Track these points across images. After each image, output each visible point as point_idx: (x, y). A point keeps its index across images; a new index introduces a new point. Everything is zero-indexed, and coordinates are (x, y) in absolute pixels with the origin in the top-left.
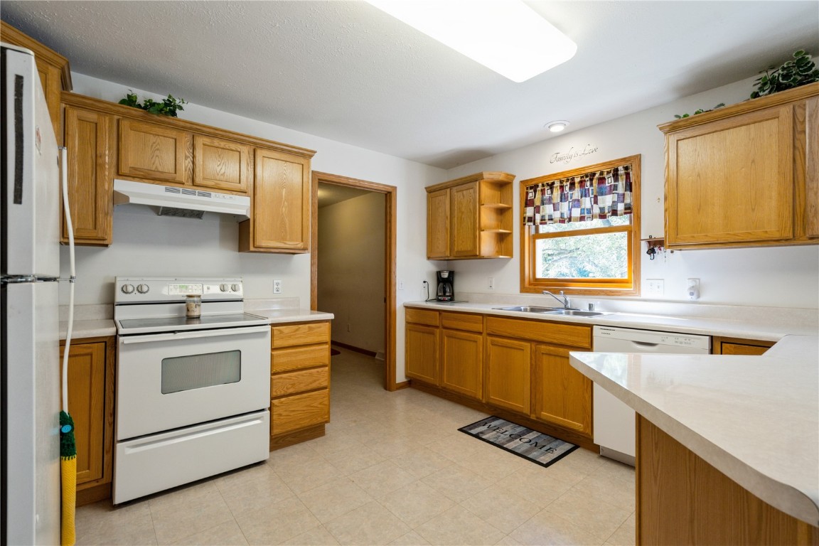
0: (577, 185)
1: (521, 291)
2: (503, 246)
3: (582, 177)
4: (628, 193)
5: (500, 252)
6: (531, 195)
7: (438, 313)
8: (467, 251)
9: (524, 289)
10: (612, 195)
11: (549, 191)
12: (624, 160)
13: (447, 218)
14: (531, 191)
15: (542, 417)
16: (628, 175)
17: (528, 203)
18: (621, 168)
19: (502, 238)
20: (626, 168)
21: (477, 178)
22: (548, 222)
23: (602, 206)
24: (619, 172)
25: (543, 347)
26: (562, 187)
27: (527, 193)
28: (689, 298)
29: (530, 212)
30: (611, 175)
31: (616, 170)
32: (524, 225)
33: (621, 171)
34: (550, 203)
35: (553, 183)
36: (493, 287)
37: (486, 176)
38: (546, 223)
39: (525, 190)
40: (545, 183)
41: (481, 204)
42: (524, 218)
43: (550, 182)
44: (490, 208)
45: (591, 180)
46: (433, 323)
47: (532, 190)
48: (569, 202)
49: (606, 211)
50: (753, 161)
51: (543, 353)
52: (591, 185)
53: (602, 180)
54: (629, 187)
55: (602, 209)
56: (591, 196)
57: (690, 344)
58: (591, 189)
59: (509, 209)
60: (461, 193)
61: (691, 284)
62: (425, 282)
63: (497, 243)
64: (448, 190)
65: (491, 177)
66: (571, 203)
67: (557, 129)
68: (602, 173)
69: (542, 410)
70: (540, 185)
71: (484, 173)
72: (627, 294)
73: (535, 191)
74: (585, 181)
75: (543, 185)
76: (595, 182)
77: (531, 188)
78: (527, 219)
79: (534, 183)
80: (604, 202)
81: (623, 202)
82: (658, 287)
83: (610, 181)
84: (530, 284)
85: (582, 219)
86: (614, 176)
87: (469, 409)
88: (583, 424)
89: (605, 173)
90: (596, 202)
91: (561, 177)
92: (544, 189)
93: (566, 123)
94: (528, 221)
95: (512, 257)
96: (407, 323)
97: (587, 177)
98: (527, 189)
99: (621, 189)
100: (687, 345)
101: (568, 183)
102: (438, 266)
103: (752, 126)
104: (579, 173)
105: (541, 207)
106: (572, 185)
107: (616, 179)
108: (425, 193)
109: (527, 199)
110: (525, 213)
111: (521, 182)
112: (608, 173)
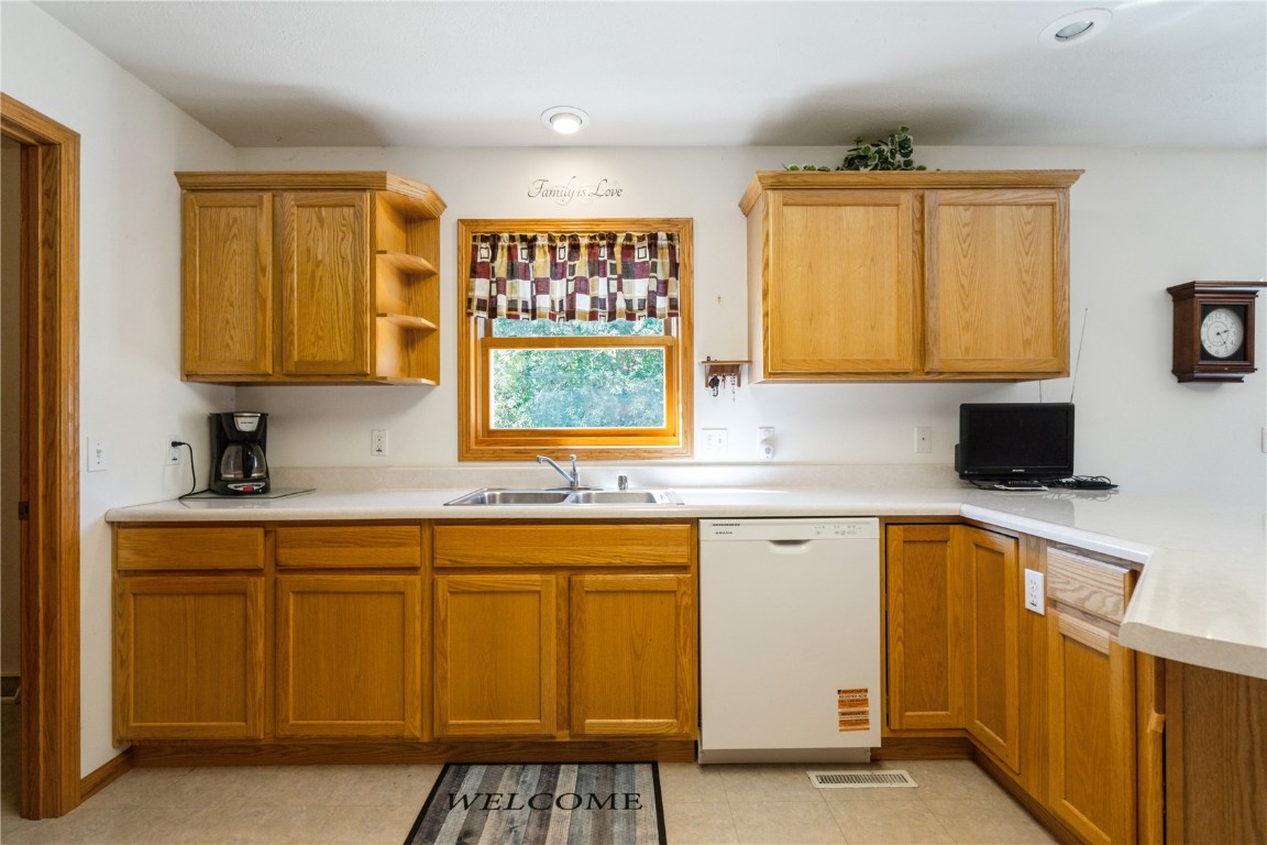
0: (584, 251)
1: (462, 458)
2: (413, 356)
3: (593, 238)
4: (672, 279)
5: (407, 369)
6: (484, 253)
7: (260, 532)
8: (335, 363)
9: (465, 454)
10: (647, 279)
11: (525, 252)
12: (668, 221)
13: (263, 270)
14: (484, 245)
15: (588, 731)
16: (672, 248)
17: (477, 270)
18: (662, 235)
19: (413, 338)
20: (670, 237)
21: (370, 184)
22: (523, 315)
23: (628, 297)
24: (659, 242)
25: (589, 578)
26: (553, 249)
27: (475, 249)
28: (763, 456)
29: (481, 288)
30: (646, 243)
31: (653, 237)
32: (470, 314)
33: (662, 241)
34: (526, 277)
35: (535, 239)
36: (387, 450)
37: (393, 184)
38: (517, 317)
39: (471, 242)
40: (517, 234)
41: (375, 251)
42: (470, 301)
43: (530, 235)
44: (391, 263)
45: (611, 246)
46: (244, 562)
47: (488, 245)
48: (568, 281)
49: (636, 307)
50: (872, 260)
51: (587, 592)
52: (611, 255)
53: (628, 250)
54: (675, 269)
55: (629, 303)
56: (609, 275)
57: (855, 533)
58: (609, 262)
59: (431, 275)
60: (311, 212)
61: (763, 435)
62: (175, 444)
63: (402, 349)
64: (267, 197)
65: (404, 190)
66: (571, 284)
67: (566, 127)
68: (629, 238)
69: (586, 716)
70: (505, 236)
71: (389, 176)
72: (673, 454)
73: (494, 248)
74: (598, 245)
75: (512, 238)
76: (617, 250)
77: (484, 239)
78: (475, 303)
79: (492, 229)
80: (630, 291)
81: (665, 294)
82: (720, 441)
83: (641, 255)
84: (478, 443)
85: (593, 316)
86: (650, 246)
87: (372, 771)
88: (676, 717)
89: (635, 239)
90: (620, 288)
91: (550, 229)
92: (515, 247)
93: (584, 117)
94: (479, 308)
95: (438, 384)
96: (121, 573)
97: (602, 238)
98: (475, 238)
99: (662, 274)
100: (851, 536)
101: (566, 244)
102: (213, 399)
103: (871, 209)
104: (588, 228)
105: (508, 282)
106: (575, 248)
107: (653, 253)
108: (177, 190)
109: (474, 261)
110: (470, 288)
111: (462, 221)
112: (641, 239)
